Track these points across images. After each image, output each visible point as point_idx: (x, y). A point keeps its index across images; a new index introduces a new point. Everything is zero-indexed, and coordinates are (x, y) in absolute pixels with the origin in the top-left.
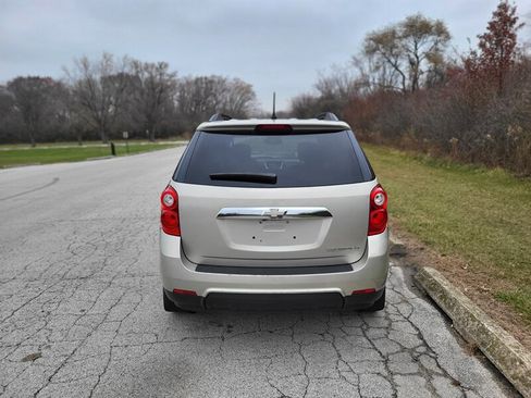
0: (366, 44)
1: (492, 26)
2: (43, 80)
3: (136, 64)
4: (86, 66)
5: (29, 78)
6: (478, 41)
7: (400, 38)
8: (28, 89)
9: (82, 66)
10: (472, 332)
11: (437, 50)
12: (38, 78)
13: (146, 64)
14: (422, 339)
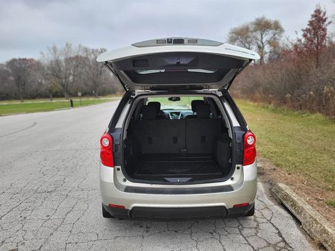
0: (230, 35)
1: (311, 23)
2: (28, 60)
3: (86, 50)
4: (55, 52)
5: (20, 59)
6: (302, 33)
7: (252, 32)
8: (19, 66)
9: (53, 51)
10: (317, 232)
11: (275, 39)
12: (25, 59)
13: (93, 50)
14: (281, 236)
